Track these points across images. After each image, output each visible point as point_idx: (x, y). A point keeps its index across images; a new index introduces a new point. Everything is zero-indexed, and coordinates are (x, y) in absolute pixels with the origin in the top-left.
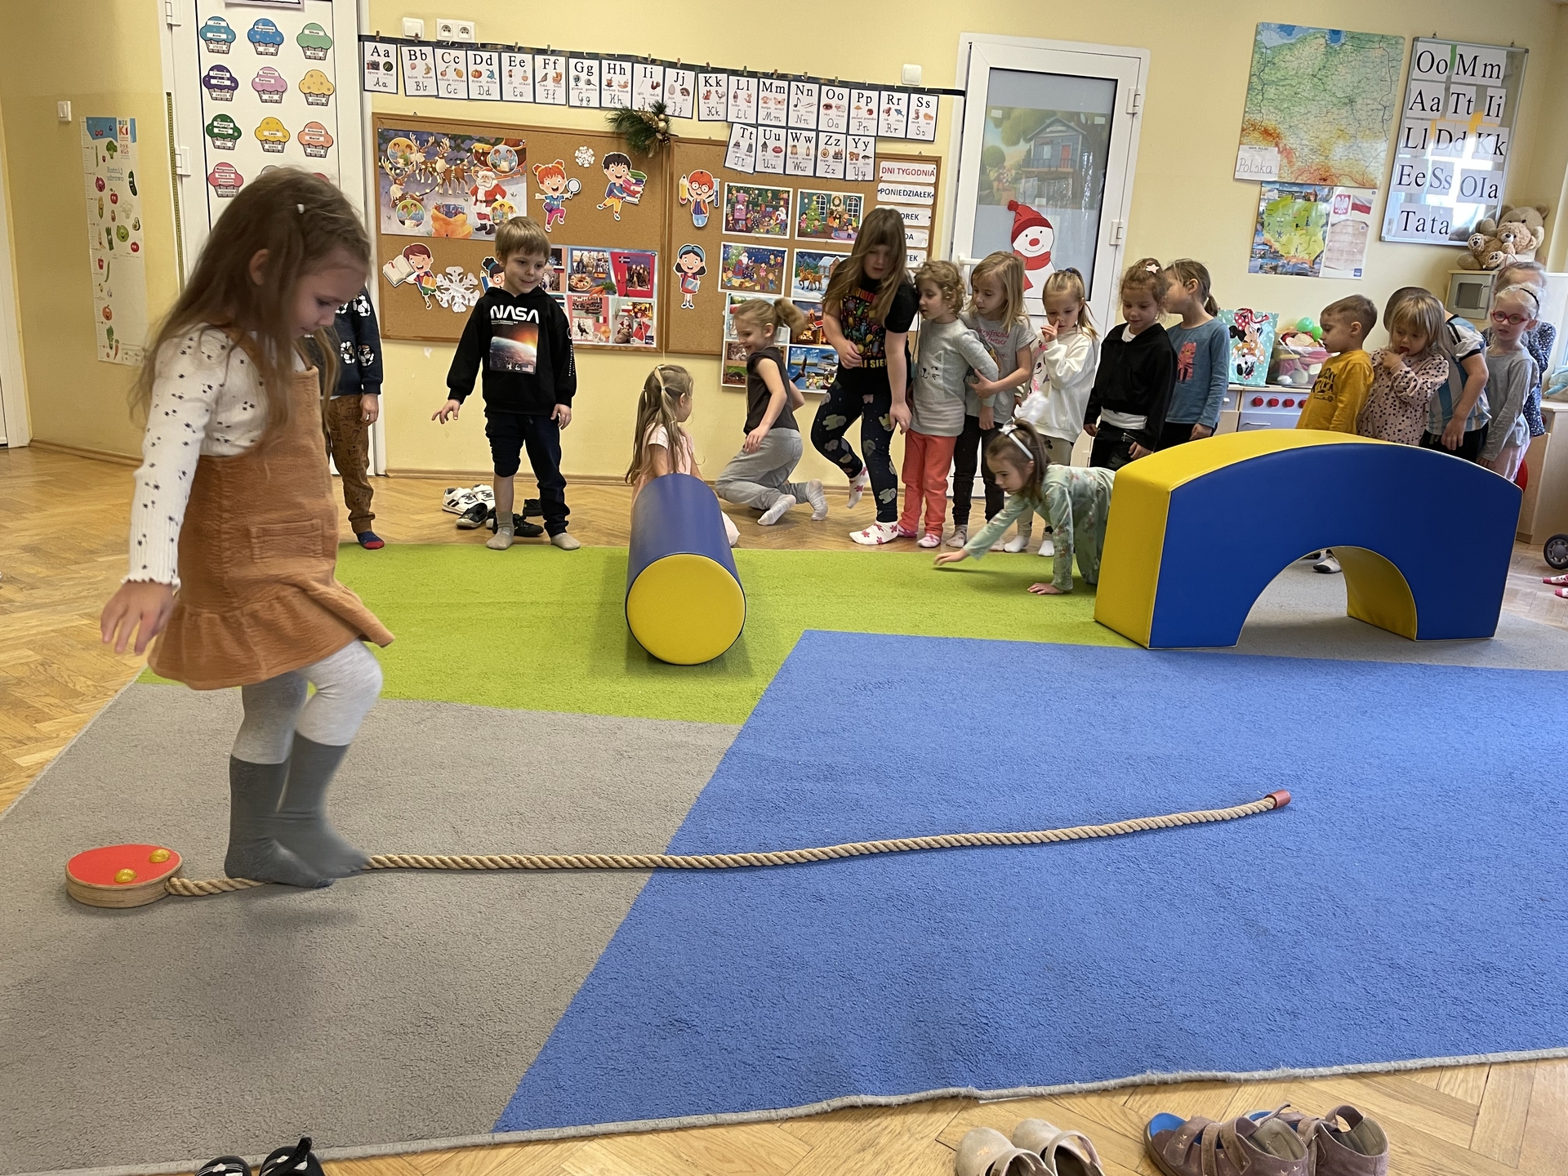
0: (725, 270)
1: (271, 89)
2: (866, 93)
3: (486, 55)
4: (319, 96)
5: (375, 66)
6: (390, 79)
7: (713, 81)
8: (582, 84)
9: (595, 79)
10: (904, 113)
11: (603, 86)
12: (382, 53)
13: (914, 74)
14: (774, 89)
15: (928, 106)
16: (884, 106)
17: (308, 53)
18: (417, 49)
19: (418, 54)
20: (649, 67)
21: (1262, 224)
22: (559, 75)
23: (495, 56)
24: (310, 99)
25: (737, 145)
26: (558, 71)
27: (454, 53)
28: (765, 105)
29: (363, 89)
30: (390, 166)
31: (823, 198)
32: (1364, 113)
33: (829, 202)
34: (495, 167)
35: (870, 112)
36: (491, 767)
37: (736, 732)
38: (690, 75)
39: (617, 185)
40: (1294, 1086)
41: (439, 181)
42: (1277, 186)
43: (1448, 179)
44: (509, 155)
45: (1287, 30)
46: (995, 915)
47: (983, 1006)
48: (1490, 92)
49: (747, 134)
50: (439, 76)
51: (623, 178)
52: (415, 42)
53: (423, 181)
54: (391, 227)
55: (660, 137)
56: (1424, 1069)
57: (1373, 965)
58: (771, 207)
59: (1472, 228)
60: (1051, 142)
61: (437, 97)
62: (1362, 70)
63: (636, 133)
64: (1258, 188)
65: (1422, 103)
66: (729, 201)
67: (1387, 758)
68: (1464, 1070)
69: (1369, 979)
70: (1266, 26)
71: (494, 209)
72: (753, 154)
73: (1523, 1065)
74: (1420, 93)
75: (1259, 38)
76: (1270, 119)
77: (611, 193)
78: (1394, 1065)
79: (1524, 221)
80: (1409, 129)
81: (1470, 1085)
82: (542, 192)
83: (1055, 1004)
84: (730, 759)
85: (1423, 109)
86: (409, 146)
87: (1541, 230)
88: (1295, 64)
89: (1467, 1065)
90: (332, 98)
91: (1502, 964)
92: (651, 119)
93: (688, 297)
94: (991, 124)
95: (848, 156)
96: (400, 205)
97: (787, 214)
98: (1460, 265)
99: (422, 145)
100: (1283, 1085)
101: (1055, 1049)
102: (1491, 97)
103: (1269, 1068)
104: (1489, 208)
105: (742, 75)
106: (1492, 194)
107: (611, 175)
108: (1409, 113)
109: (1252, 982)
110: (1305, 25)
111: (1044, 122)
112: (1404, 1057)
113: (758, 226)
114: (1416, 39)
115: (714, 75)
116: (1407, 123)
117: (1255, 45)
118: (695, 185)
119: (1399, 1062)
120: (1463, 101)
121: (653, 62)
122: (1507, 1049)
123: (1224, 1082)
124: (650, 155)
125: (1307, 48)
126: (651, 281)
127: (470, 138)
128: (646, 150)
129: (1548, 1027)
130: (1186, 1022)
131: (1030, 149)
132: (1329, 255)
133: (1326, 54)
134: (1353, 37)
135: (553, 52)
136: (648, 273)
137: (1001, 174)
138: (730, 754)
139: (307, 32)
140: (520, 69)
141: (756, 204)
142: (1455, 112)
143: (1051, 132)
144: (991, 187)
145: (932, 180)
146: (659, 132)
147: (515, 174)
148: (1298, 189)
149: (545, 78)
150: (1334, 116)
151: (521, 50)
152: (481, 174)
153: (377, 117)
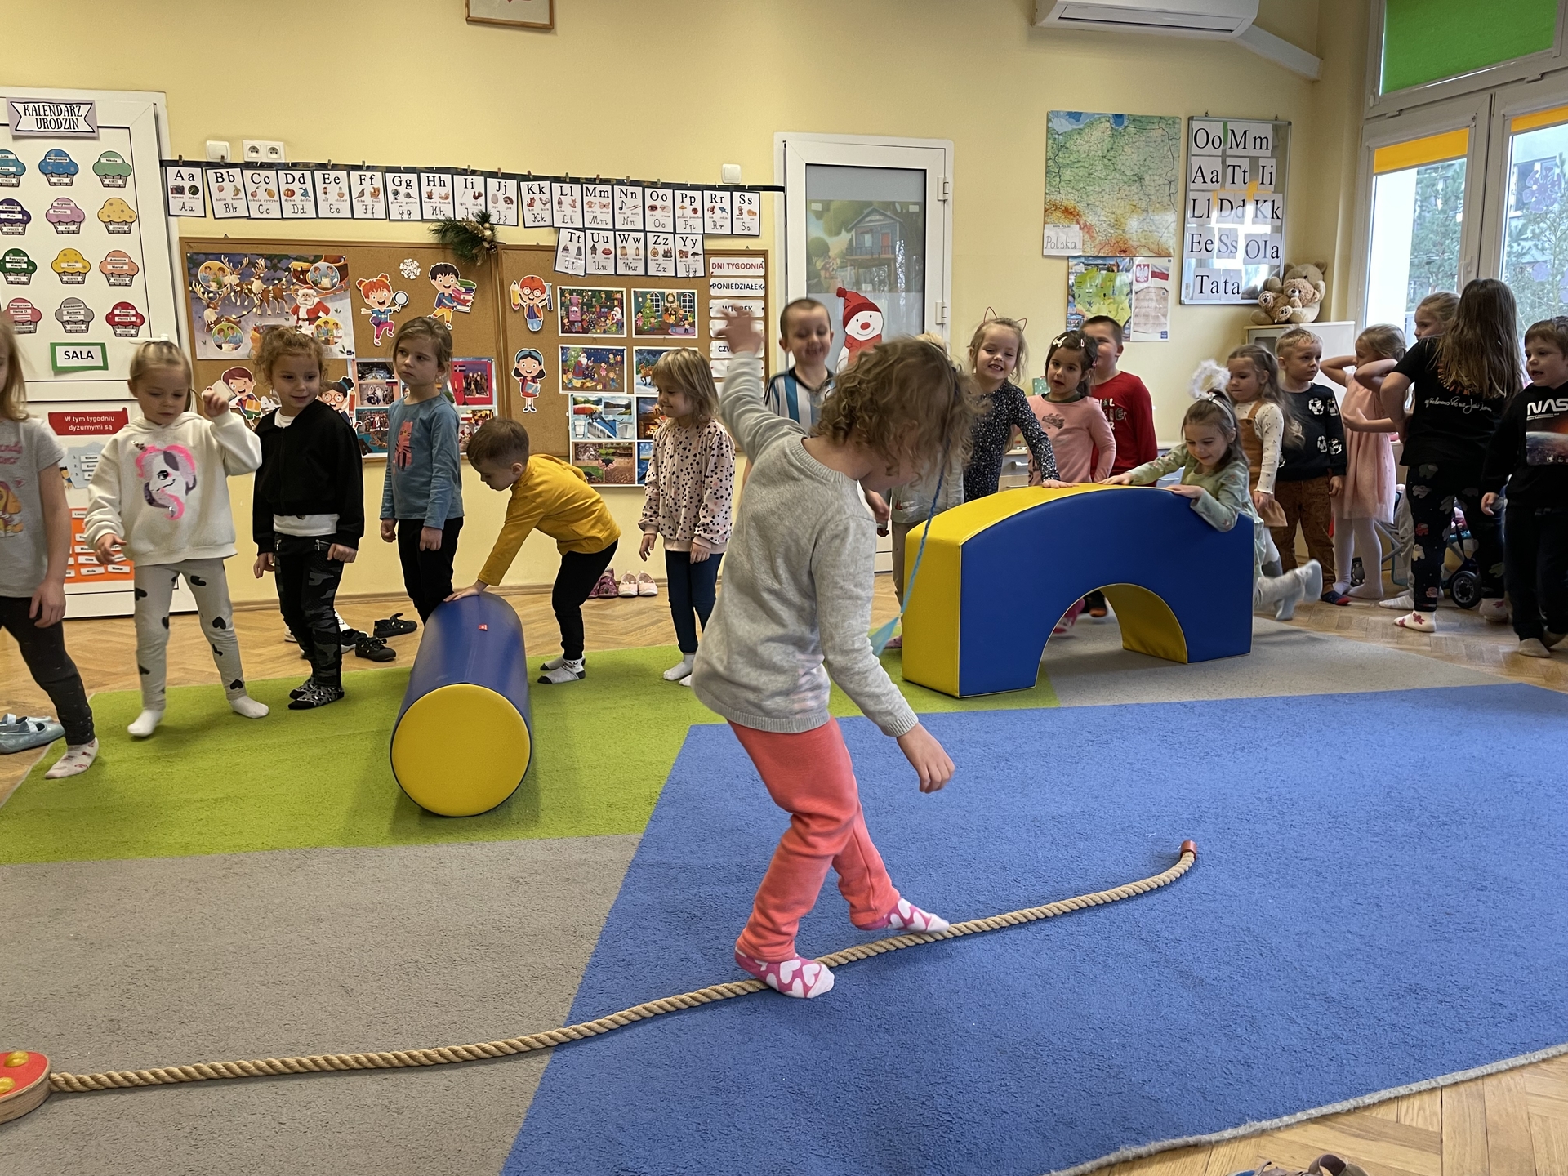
0: (565, 372)
1: (67, 220)
2: (689, 193)
3: (297, 174)
4: (120, 223)
5: (179, 190)
6: (197, 203)
7: (535, 189)
8: (401, 197)
9: (414, 192)
10: (728, 210)
11: (424, 199)
12: (186, 177)
13: (734, 173)
14: (598, 194)
15: (750, 202)
16: (708, 205)
17: (106, 181)
18: (224, 171)
19: (225, 176)
20: (469, 178)
21: (1073, 296)
22: (376, 190)
23: (308, 174)
24: (111, 228)
25: (566, 249)
26: (375, 186)
27: (264, 173)
28: (590, 210)
29: (168, 214)
30: (202, 290)
31: (656, 296)
32: (1152, 189)
33: (663, 299)
34: (316, 285)
35: (695, 211)
36: (375, 914)
37: (636, 843)
38: (512, 184)
39: (446, 295)
40: (1263, 1141)
41: (256, 302)
42: (1083, 260)
43: (1234, 243)
44: (329, 271)
45: (1075, 116)
46: (936, 1002)
47: (943, 1101)
48: (1262, 162)
49: (575, 238)
50: (249, 197)
51: (452, 288)
52: (223, 164)
53: (238, 303)
54: (207, 352)
55: (486, 245)
56: (1381, 1103)
57: (1310, 1002)
58: (606, 307)
59: (1260, 286)
60: (870, 231)
61: (249, 217)
62: (1147, 149)
63: (463, 243)
64: (1066, 262)
65: (1203, 176)
66: (562, 305)
67: (1274, 791)
68: (1418, 1097)
69: (1309, 1016)
70: (1056, 114)
71: (318, 327)
72: (583, 257)
73: (1470, 1084)
74: (1200, 167)
75: (1050, 125)
76: (1069, 199)
77: (440, 303)
78: (1352, 1103)
79: (1305, 277)
80: (1194, 201)
81: (1428, 1112)
82: (368, 307)
83: (1014, 1089)
84: (635, 872)
85: (1205, 182)
86: (221, 269)
87: (1322, 284)
88: (1086, 147)
89: (1420, 1092)
90: (136, 225)
91: (1429, 984)
92: (476, 229)
93: (530, 400)
94: (812, 217)
95: (678, 254)
96: (215, 329)
97: (622, 313)
98: (1253, 321)
99: (235, 267)
100: (1253, 1140)
101: (1025, 1138)
102: (1263, 167)
103: (1236, 1125)
104: (1272, 268)
105: (565, 182)
106: (1275, 255)
107: (440, 285)
108: (1192, 187)
109: (1201, 1037)
110: (1090, 111)
111: (862, 213)
112: (1361, 1093)
113: (594, 327)
114: (1191, 119)
115: (536, 183)
116: (1192, 195)
117: (1048, 132)
118: (527, 291)
119: (1358, 1099)
120: (1239, 173)
121: (474, 173)
122: (1453, 1070)
123: (1196, 1147)
124: (478, 264)
125: (1095, 132)
126: (490, 388)
127: (287, 257)
128: (473, 259)
129: (1485, 1041)
130: (1147, 1088)
131: (852, 239)
132: (1137, 320)
133: (1113, 136)
134: (1135, 120)
135: (369, 168)
136: (486, 380)
137: (827, 263)
138: (634, 867)
139: (103, 160)
140: (334, 188)
141: (590, 306)
142: (1233, 182)
143: (870, 221)
144: (819, 276)
145: (762, 272)
146: (485, 240)
147: (337, 290)
148: (1102, 262)
149: (362, 193)
150: (1127, 193)
151: (335, 167)
152: (301, 292)
153: (184, 241)
